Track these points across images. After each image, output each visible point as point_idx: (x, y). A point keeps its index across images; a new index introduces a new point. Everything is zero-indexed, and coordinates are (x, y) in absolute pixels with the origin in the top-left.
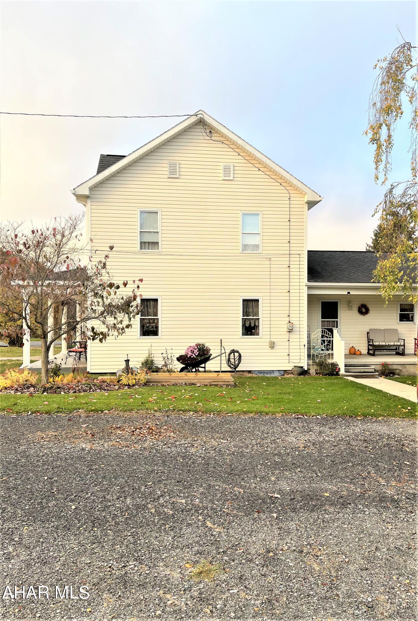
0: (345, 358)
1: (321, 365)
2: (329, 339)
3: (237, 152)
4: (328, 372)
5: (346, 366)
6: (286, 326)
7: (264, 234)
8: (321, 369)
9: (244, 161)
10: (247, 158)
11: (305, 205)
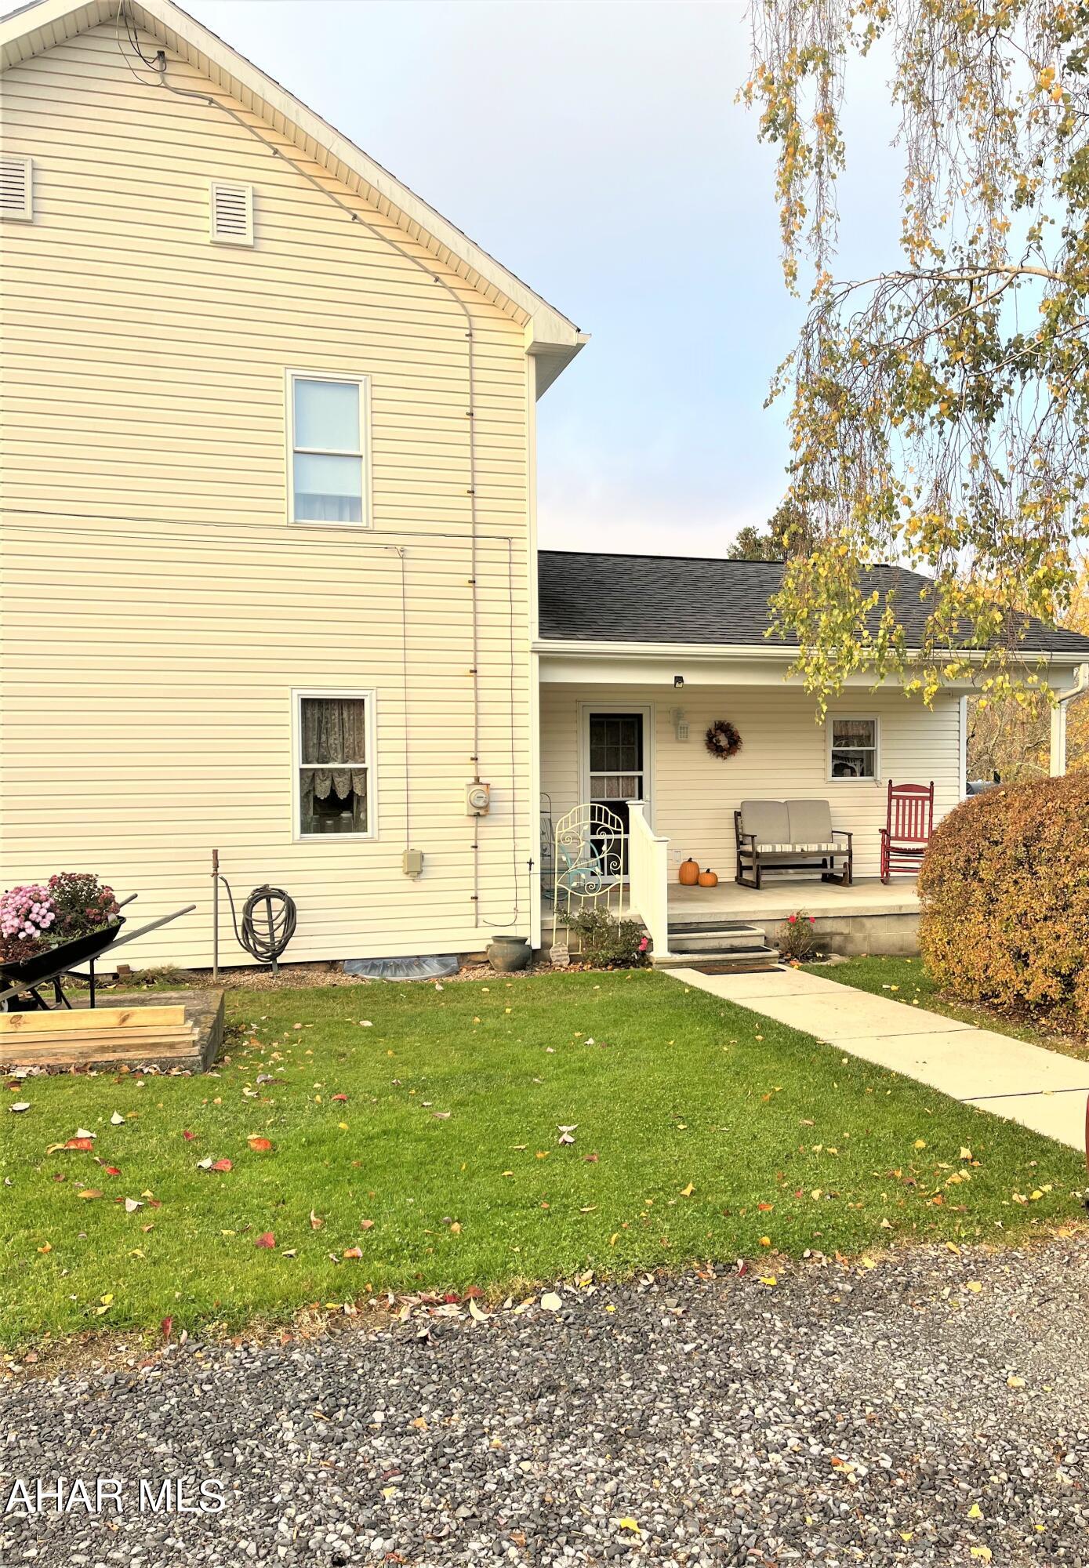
0: (669, 900)
1: (588, 927)
2: (613, 837)
3: (269, 144)
4: (611, 954)
5: (673, 929)
6: (463, 796)
7: (379, 458)
8: (587, 944)
9: (296, 180)
10: (309, 169)
11: (525, 362)
